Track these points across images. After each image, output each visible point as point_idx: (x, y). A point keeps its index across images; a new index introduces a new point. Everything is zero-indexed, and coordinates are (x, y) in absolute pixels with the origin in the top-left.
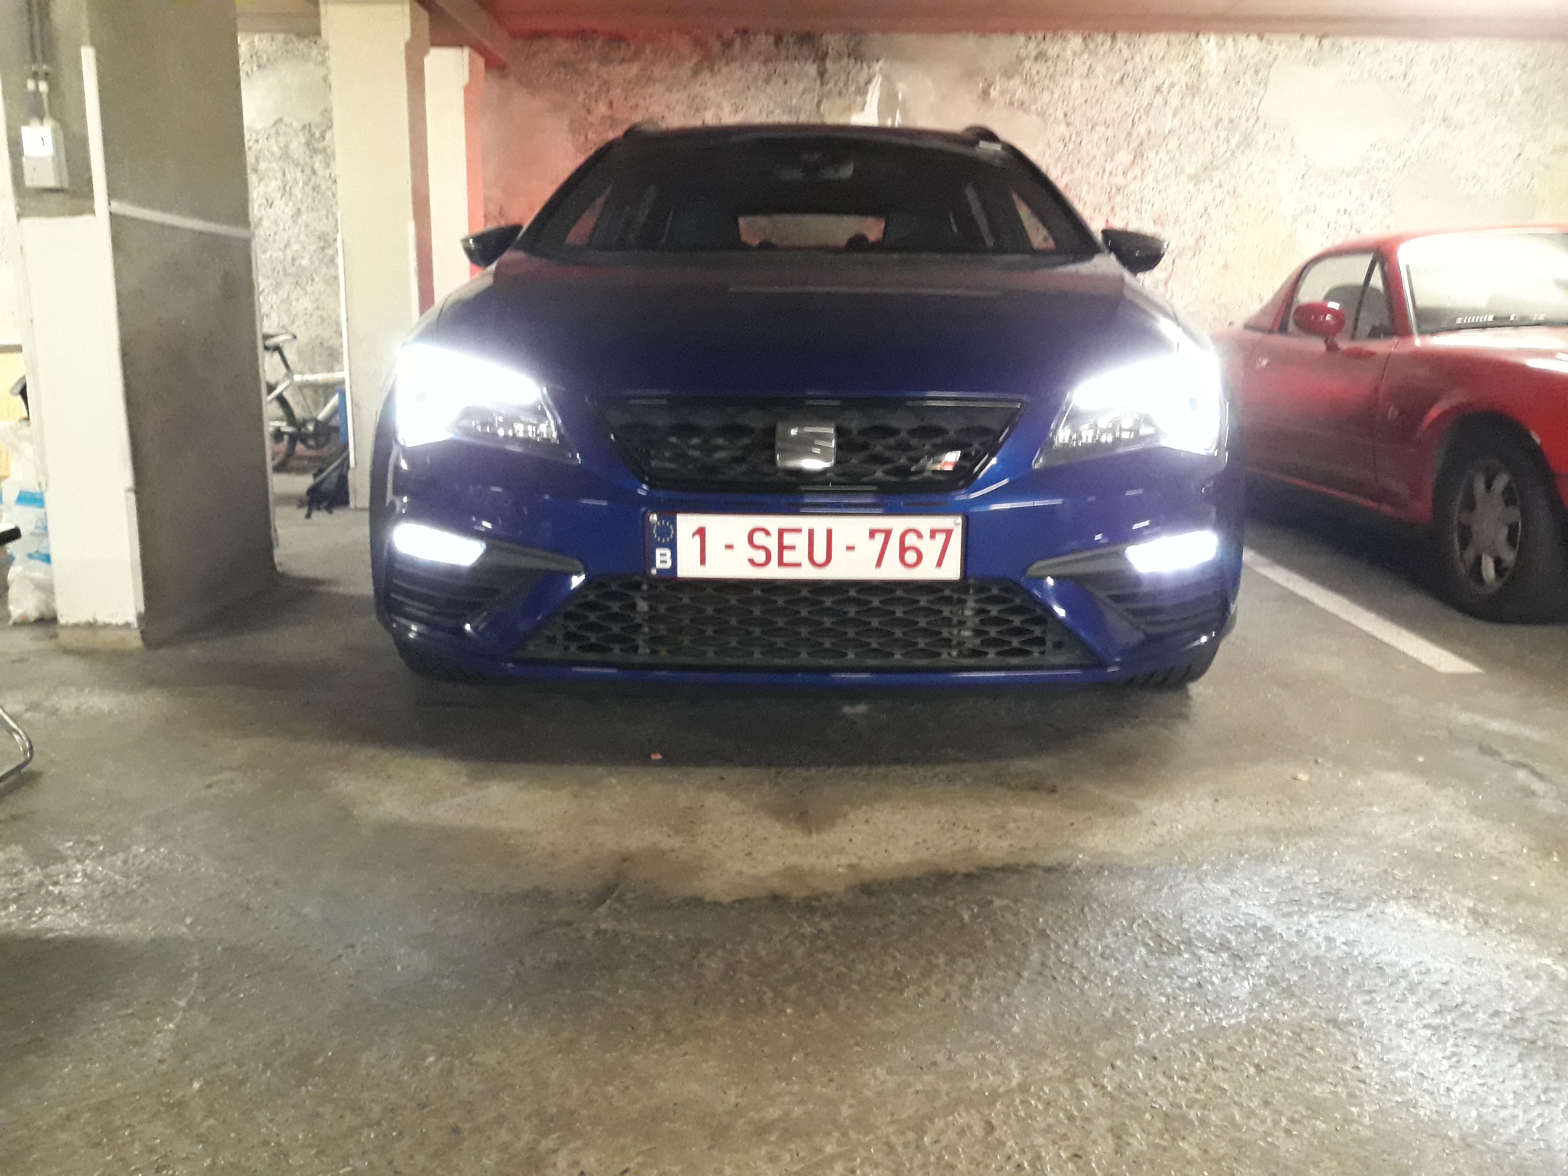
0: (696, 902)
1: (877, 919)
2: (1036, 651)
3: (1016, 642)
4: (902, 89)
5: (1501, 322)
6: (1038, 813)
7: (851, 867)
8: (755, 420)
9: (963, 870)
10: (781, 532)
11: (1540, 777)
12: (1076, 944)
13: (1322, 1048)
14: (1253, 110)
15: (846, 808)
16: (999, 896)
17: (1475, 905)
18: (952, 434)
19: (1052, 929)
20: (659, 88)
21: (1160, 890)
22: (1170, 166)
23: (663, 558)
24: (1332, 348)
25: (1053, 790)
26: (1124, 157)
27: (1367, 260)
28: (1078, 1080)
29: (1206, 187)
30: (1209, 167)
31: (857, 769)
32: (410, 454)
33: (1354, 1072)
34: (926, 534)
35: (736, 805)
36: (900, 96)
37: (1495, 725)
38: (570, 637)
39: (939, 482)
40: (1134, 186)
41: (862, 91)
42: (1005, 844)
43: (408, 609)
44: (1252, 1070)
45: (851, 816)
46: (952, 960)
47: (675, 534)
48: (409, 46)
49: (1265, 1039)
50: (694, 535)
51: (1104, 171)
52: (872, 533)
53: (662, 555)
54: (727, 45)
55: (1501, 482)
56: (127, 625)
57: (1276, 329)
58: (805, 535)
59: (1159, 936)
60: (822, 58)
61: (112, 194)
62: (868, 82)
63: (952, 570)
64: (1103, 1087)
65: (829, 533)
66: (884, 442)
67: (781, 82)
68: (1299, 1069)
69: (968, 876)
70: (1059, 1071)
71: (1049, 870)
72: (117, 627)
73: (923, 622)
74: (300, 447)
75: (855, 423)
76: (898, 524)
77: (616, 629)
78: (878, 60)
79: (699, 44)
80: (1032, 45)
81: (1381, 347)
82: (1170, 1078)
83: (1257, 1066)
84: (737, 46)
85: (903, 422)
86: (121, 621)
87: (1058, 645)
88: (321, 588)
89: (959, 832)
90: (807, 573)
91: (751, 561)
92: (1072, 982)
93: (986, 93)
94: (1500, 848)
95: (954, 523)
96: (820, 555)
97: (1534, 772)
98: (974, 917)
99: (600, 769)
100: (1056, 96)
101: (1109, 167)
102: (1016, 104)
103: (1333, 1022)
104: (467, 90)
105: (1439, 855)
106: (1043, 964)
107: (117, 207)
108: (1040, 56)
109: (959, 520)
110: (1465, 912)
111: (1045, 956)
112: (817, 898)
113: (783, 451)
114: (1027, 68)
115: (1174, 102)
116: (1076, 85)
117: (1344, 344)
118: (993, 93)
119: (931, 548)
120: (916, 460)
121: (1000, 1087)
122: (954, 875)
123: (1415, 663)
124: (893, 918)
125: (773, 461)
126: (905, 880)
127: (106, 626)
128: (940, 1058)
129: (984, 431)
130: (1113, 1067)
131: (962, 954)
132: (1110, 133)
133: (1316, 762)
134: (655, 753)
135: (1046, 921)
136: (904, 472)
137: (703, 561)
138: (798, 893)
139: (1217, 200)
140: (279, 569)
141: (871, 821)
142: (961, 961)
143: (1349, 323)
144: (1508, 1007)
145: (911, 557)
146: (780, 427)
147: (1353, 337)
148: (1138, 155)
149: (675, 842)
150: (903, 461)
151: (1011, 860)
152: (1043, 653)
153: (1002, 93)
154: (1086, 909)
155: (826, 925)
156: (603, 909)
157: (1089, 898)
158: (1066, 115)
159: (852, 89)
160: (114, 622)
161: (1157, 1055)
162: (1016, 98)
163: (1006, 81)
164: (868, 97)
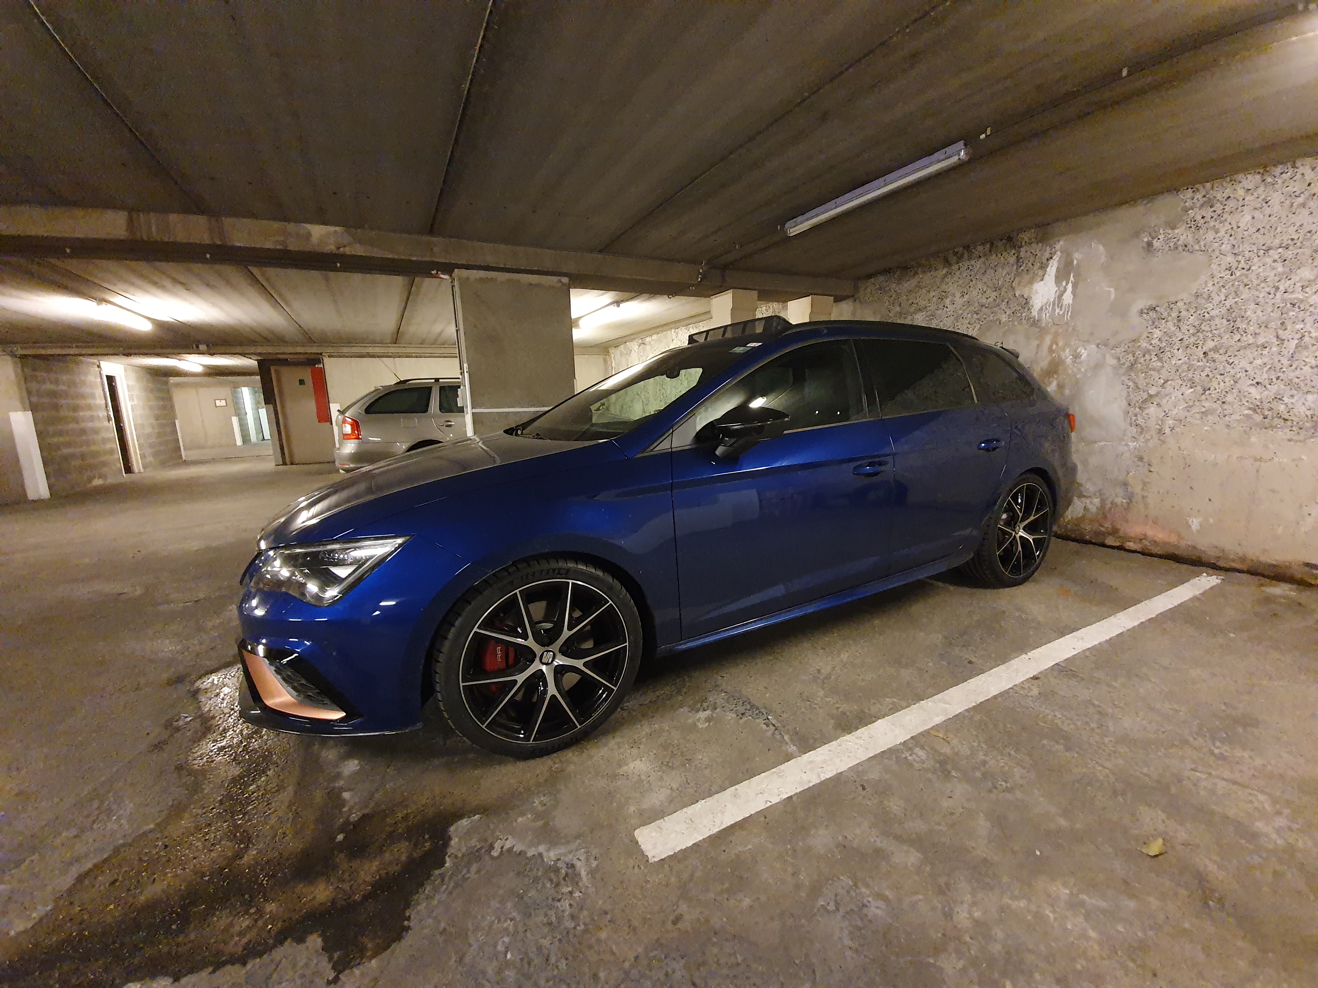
4: (1077, 257)
36: (1075, 262)
41: (1043, 267)
60: (1018, 249)
62: (1049, 259)
78: (1059, 241)
93: (1150, 244)
102: (1180, 248)
108: (1207, 203)
114: (1192, 216)
118: (1156, 244)
153: (1166, 241)
158: (1233, 247)
159: (1038, 265)
162: (1180, 243)
163: (1170, 231)
164: (1048, 269)
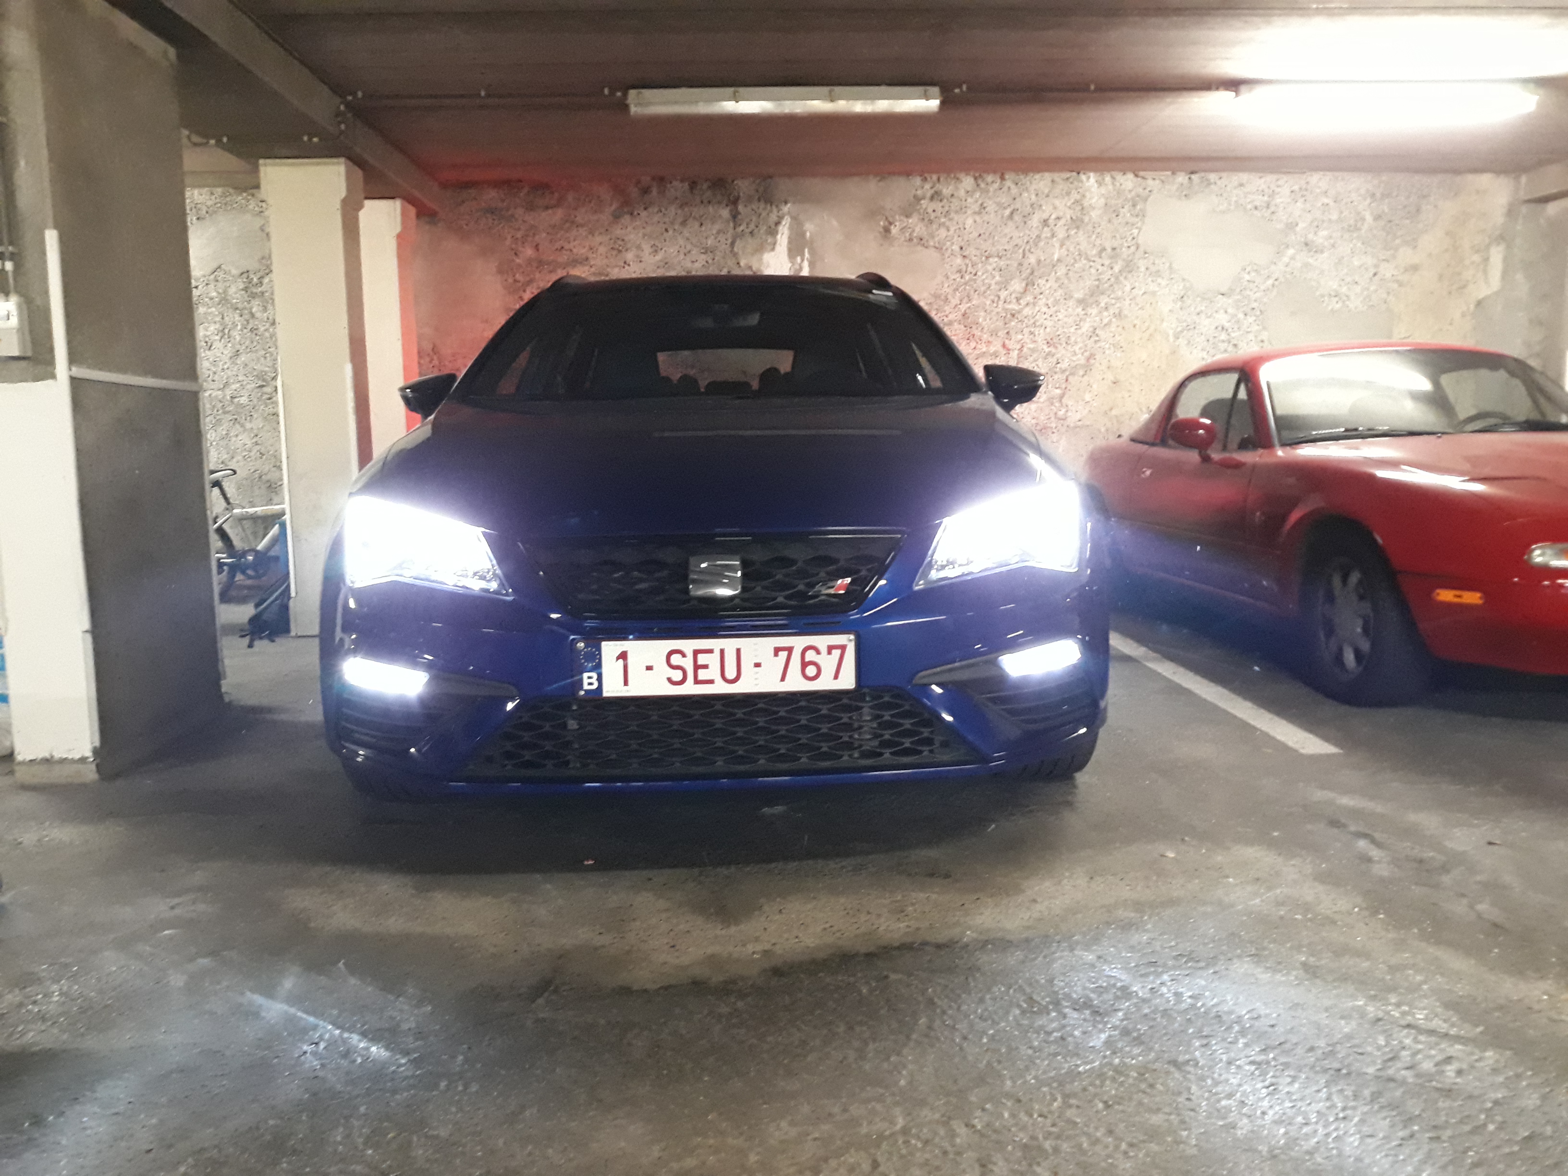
0: (626, 991)
1: (787, 997)
2: (926, 749)
3: (907, 743)
4: (810, 228)
5: (1352, 434)
6: (934, 896)
7: (766, 952)
8: (669, 555)
9: (863, 950)
10: (696, 653)
11: (1378, 845)
12: (959, 1009)
13: (1162, 1084)
14: (1134, 238)
15: (762, 900)
16: (895, 971)
17: (1307, 959)
18: (842, 563)
19: (939, 998)
20: (583, 231)
21: (1035, 959)
22: (1060, 292)
23: (590, 681)
24: (1206, 459)
25: (947, 876)
26: (1017, 286)
27: (1235, 377)
28: (953, 1122)
29: (1094, 311)
30: (1096, 292)
31: (773, 865)
32: (358, 594)
33: (1187, 1103)
34: (824, 650)
35: (662, 904)
36: (808, 234)
37: (1346, 801)
38: (509, 755)
39: (832, 605)
40: (1027, 311)
41: (773, 232)
42: (902, 925)
43: (357, 735)
44: (1101, 1106)
45: (766, 908)
46: (851, 1028)
47: (600, 659)
48: (344, 202)
49: (1114, 1080)
50: (618, 658)
51: (999, 298)
52: (777, 651)
53: (590, 678)
54: (646, 191)
55: (1355, 577)
56: (83, 760)
57: (1158, 441)
58: (717, 655)
59: (1031, 998)
60: (735, 202)
61: (73, 359)
62: (778, 224)
63: (847, 681)
64: (973, 1126)
65: (738, 651)
66: (784, 571)
67: (697, 224)
68: (1140, 1103)
69: (869, 956)
70: (937, 1116)
71: (939, 946)
72: (73, 761)
73: (824, 729)
74: (239, 577)
75: (759, 555)
76: (798, 642)
77: (548, 746)
78: (786, 203)
79: (619, 191)
80: (927, 186)
81: (1249, 457)
82: (1031, 1116)
83: (1105, 1102)
84: (655, 191)
85: (799, 553)
86: (77, 756)
87: (945, 745)
88: (268, 717)
89: (863, 917)
90: (720, 688)
91: (670, 680)
92: (954, 1041)
93: (887, 230)
94: (1335, 909)
95: (847, 640)
96: (731, 674)
97: (1373, 841)
98: (871, 991)
99: (538, 876)
100: (952, 232)
101: (1003, 294)
102: (915, 240)
103: (1174, 1063)
104: (399, 236)
105: (1282, 918)
106: (930, 1028)
107: (77, 372)
108: (936, 196)
109: (852, 637)
110: (1298, 965)
111: (931, 1021)
112: (734, 982)
113: (694, 582)
114: (924, 206)
115: (1061, 234)
116: (970, 221)
117: (1216, 456)
118: (894, 230)
119: (828, 663)
120: (812, 586)
121: (885, 1131)
122: (856, 955)
123: (1284, 748)
124: (800, 995)
125: (687, 591)
126: (814, 962)
127: (63, 761)
128: (836, 1110)
129: (869, 559)
130: (983, 1110)
131: (861, 1023)
132: (1002, 263)
133: (1183, 840)
134: (588, 860)
135: (934, 991)
136: (803, 596)
137: (626, 683)
138: (717, 978)
139: (1106, 321)
140: (227, 699)
141: (783, 911)
142: (858, 1029)
143: (1220, 435)
144: (1322, 1043)
145: (811, 671)
146: (692, 560)
147: (1225, 448)
148: (1029, 284)
149: (605, 940)
150: (801, 587)
151: (909, 940)
152: (931, 751)
153: (903, 230)
154: (970, 979)
155: (740, 1004)
156: (541, 1001)
157: (973, 969)
158: (961, 248)
159: (763, 229)
160: (70, 757)
161: (1022, 1098)
162: (915, 235)
163: (905, 220)
164: (779, 236)
